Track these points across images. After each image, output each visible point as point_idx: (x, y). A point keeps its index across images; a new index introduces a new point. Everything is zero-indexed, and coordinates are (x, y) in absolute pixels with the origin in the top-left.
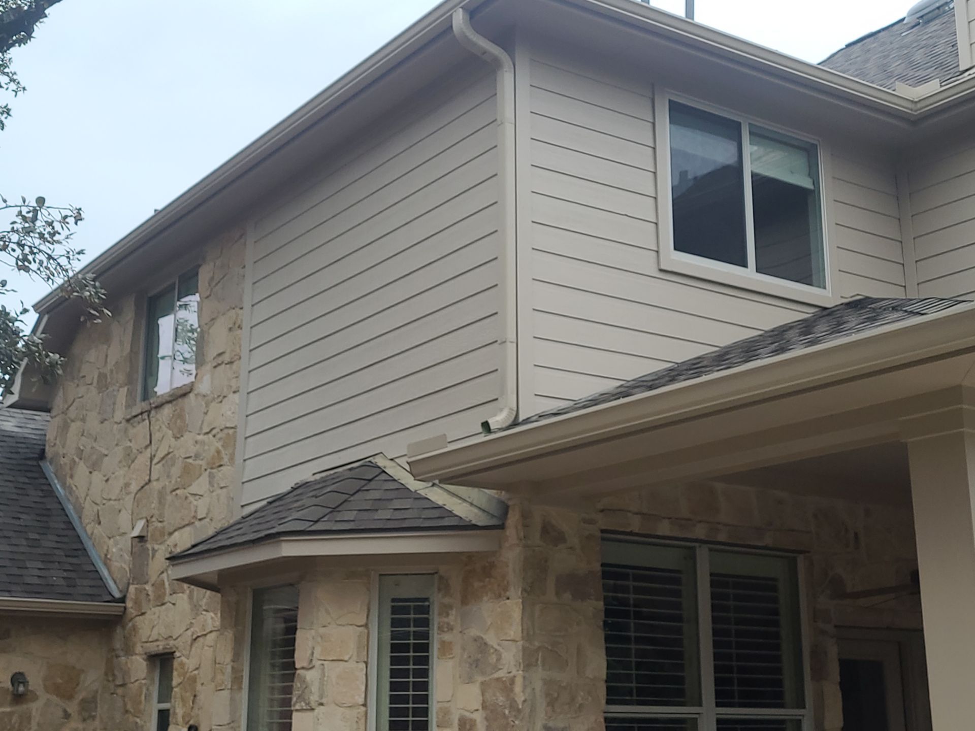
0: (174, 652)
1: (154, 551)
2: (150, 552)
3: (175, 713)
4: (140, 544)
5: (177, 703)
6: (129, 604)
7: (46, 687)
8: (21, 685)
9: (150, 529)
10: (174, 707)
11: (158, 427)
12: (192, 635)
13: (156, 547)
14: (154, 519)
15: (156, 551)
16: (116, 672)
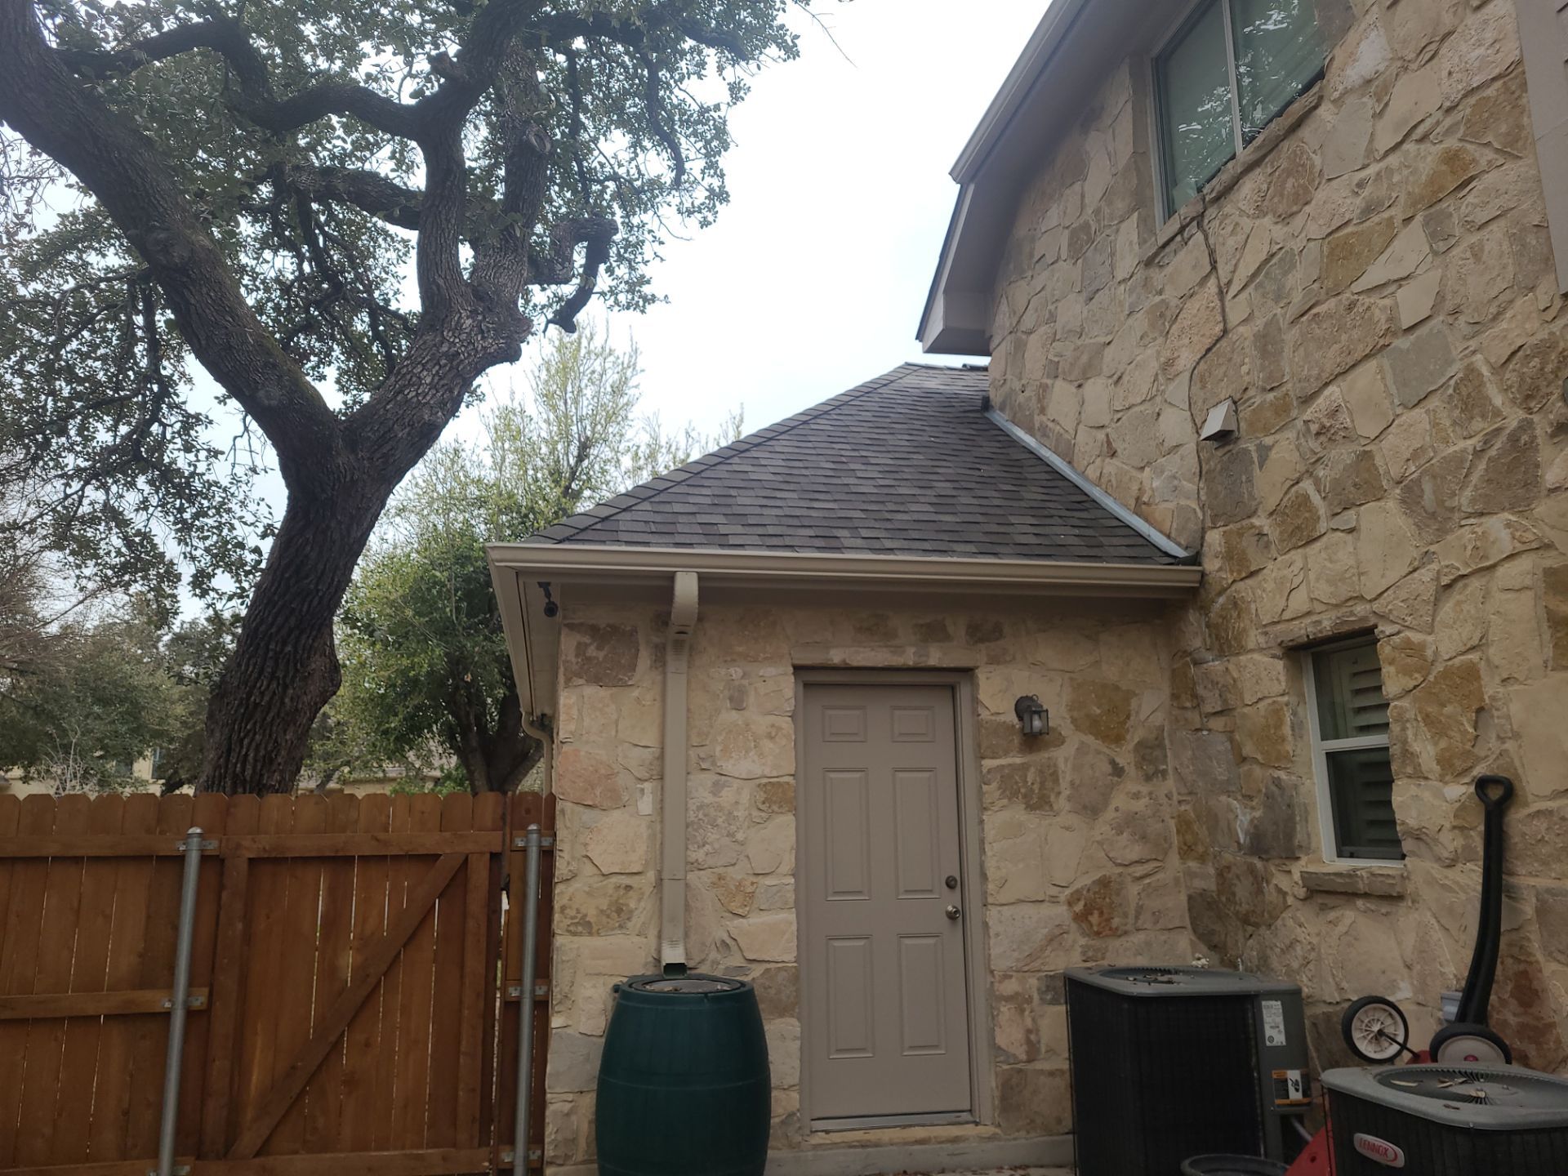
0: (1376, 626)
1: (1264, 451)
2: (1255, 455)
3: (1408, 755)
4: (1220, 453)
5: (1410, 733)
6: (1211, 565)
7: (1074, 721)
8: (1036, 717)
9: (1245, 413)
10: (1405, 742)
11: (1230, 228)
12: (1438, 579)
13: (1268, 441)
14: (1251, 392)
15: (1270, 448)
16: (1200, 691)
